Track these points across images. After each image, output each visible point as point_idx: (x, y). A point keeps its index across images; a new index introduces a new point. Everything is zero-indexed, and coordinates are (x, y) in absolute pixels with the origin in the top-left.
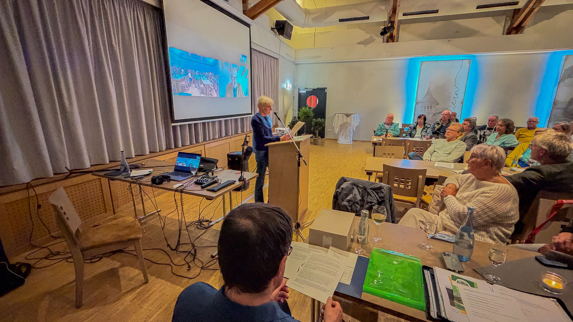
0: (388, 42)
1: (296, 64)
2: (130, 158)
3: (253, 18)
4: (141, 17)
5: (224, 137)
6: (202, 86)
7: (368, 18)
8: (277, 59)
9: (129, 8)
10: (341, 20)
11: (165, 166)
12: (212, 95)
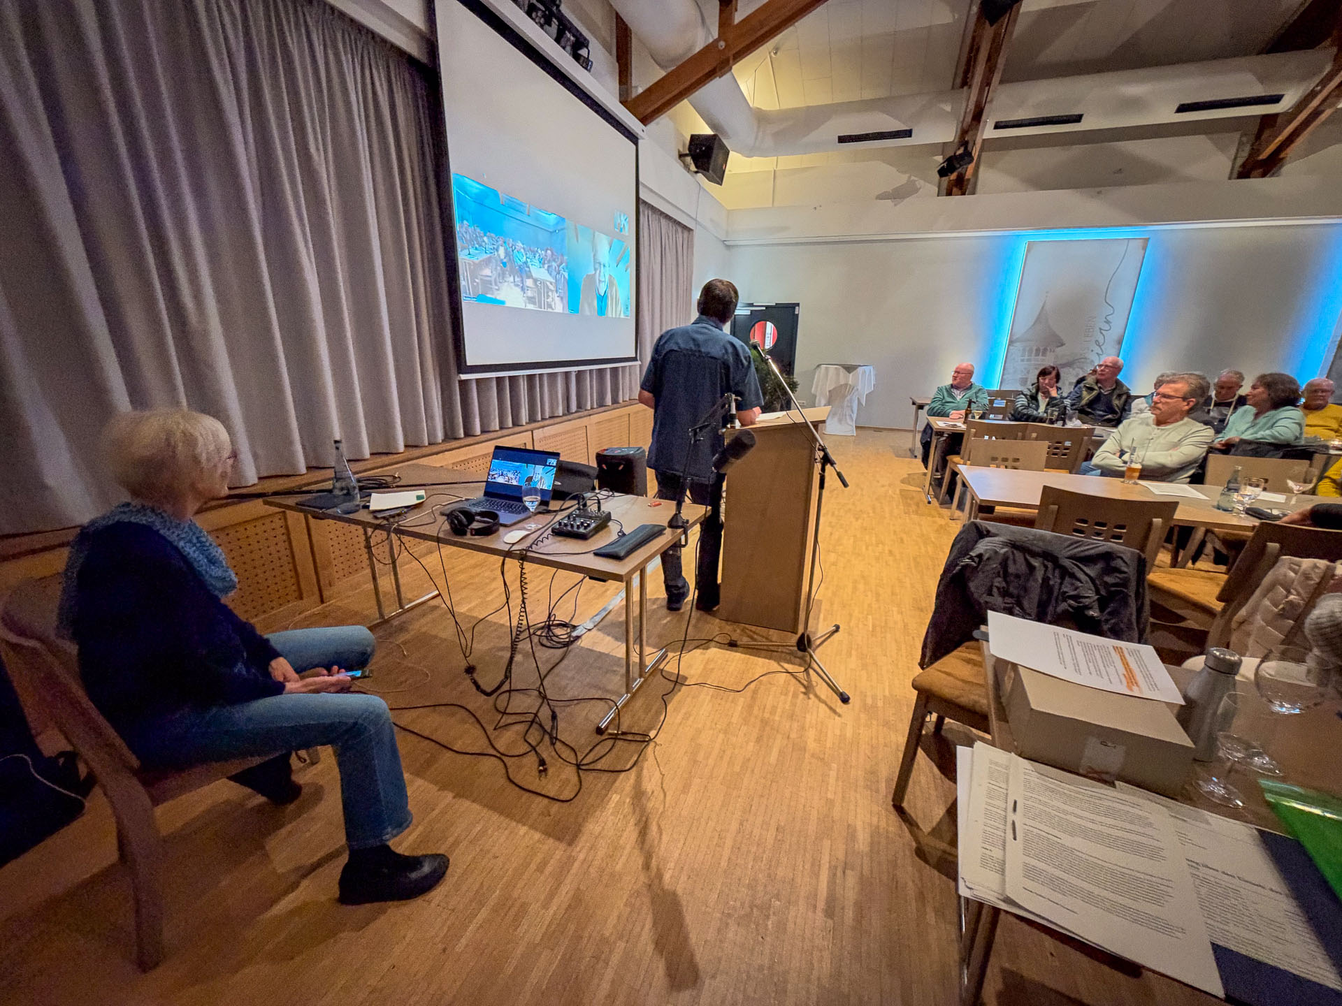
0: (949, 193)
1: (728, 247)
2: (358, 460)
3: (645, 120)
4: (381, 85)
5: (576, 412)
6: (529, 282)
7: (908, 133)
8: (690, 230)
9: (349, 56)
10: (842, 140)
11: (456, 483)
12: (551, 307)
